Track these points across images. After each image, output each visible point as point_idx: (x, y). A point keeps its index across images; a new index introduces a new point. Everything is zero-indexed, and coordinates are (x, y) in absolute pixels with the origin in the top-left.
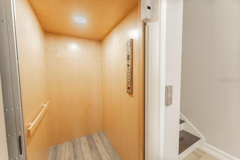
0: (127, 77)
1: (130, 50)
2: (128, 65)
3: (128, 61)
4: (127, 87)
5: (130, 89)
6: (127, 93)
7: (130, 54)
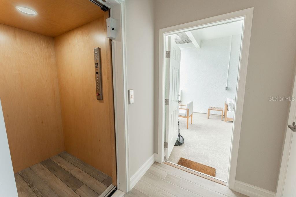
0: (96, 84)
1: (98, 58)
2: (97, 73)
3: (97, 68)
4: (97, 94)
5: (99, 96)
6: (97, 99)
7: (98, 62)
